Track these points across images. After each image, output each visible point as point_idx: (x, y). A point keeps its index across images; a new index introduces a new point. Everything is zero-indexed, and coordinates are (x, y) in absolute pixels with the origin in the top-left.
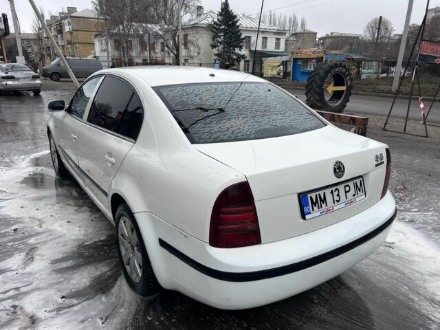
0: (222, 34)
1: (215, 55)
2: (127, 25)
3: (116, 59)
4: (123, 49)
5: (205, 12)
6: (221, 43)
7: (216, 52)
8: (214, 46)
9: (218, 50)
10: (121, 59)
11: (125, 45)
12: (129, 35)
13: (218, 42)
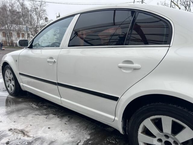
0: (58, 30)
1: (56, 39)
2: (10, 25)
3: (4, 41)
4: (8, 37)
5: (49, 20)
6: (58, 34)
7: (56, 38)
8: (55, 35)
9: (57, 37)
10: (6, 41)
11: (9, 34)
12: (10, 30)
13: (57, 33)
